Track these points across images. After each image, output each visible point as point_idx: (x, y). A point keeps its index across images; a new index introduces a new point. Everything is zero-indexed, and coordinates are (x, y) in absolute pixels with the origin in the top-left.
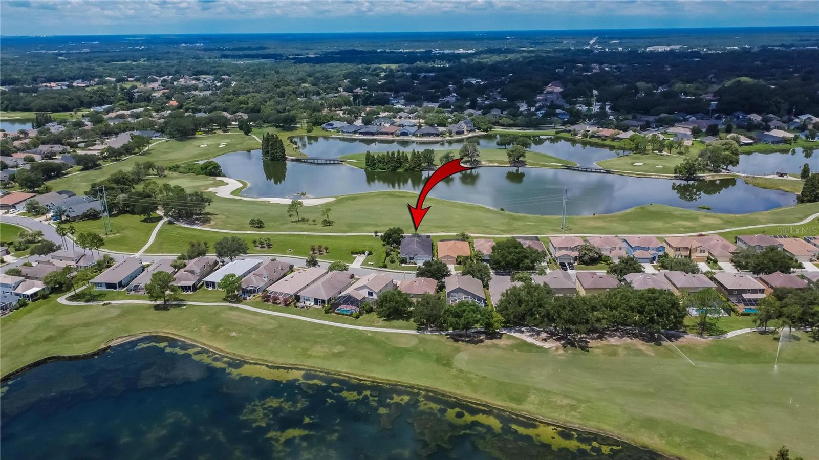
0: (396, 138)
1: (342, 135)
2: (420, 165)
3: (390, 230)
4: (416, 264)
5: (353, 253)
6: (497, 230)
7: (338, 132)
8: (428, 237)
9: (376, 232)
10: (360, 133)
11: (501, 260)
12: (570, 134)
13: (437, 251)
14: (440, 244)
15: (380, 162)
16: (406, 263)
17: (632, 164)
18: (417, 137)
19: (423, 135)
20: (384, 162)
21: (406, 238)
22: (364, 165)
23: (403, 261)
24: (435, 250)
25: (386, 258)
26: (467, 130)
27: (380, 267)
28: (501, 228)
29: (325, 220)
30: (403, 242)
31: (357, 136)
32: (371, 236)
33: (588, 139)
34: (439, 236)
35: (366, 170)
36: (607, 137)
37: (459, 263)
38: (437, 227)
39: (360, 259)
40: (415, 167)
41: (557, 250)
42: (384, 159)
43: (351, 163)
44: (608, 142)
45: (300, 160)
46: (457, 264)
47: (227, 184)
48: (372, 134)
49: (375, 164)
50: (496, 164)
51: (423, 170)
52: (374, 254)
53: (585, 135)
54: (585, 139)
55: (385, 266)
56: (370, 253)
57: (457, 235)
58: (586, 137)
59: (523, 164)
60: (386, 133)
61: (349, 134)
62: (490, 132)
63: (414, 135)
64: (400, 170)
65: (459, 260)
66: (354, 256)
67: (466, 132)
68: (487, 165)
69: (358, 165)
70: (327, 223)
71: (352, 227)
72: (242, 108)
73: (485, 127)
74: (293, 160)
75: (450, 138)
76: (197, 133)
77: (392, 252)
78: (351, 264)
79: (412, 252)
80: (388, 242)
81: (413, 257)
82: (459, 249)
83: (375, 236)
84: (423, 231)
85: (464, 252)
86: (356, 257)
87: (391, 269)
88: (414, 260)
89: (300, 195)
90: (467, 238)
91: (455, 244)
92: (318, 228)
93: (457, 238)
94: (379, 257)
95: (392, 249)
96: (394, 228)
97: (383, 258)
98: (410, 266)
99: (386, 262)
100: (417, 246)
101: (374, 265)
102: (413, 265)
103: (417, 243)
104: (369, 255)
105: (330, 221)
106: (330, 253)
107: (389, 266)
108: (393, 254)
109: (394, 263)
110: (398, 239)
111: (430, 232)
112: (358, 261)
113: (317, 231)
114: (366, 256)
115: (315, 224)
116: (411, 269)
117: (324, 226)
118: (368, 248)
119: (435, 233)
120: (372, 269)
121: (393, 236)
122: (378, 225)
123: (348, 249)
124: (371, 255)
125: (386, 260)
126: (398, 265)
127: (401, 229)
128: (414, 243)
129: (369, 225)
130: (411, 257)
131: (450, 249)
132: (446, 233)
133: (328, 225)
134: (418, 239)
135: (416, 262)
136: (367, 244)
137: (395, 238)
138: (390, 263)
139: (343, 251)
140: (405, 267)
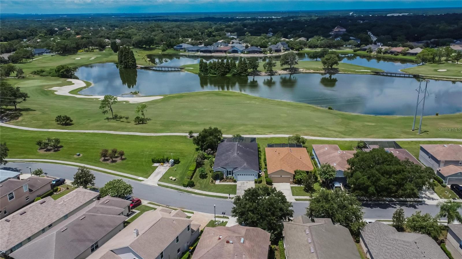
0: (228, 55)
1: (188, 53)
2: (246, 70)
3: (205, 131)
4: (235, 181)
5: (154, 161)
6: (335, 131)
7: (185, 51)
8: (253, 140)
9: (191, 133)
10: (201, 51)
11: (369, 183)
12: (366, 52)
13: (265, 160)
14: (268, 150)
15: (211, 68)
16: (222, 179)
17: (436, 70)
18: (245, 54)
19: (249, 52)
20: (215, 68)
21: (225, 142)
22: (198, 71)
23: (218, 177)
24: (263, 157)
25: (195, 171)
26: (283, 50)
27: (184, 186)
28: (339, 130)
29: (138, 118)
30: (222, 146)
31: (199, 54)
32: (185, 136)
33: (382, 55)
34: (266, 139)
35: (200, 75)
36: (398, 52)
37: (299, 182)
38: (263, 127)
39: (162, 169)
40: (242, 73)
41: (442, 164)
42: (215, 65)
43: (188, 70)
44: (400, 56)
45: (148, 68)
46: (296, 183)
47: (74, 84)
48: (210, 52)
49: (207, 70)
50: (312, 71)
51: (248, 75)
52: (182, 162)
53: (379, 52)
54: (379, 55)
55: (191, 185)
56: (177, 162)
57: (289, 138)
58: (380, 53)
59: (336, 71)
60: (221, 51)
61: (193, 52)
62: (301, 52)
63: (242, 52)
64: (228, 75)
65: (298, 177)
66: (156, 165)
67: (282, 51)
68: (304, 71)
69: (194, 71)
70: (140, 121)
71: (167, 126)
72: (119, 37)
73: (297, 47)
74: (142, 68)
75: (270, 55)
76: (79, 51)
77: (204, 162)
78: (147, 178)
79: (229, 164)
80: (202, 146)
81: (232, 171)
82: (297, 160)
83: (189, 137)
84: (246, 131)
85: (303, 165)
86: (157, 167)
87: (199, 189)
88: (232, 175)
89: (133, 93)
90: (304, 143)
91: (291, 153)
92: (129, 126)
93: (290, 142)
94: (186, 169)
95: (206, 156)
96: (210, 128)
97: (192, 171)
98: (227, 185)
99: (194, 176)
100: (238, 154)
101: (176, 182)
102: (231, 182)
103: (239, 149)
104: (174, 165)
105: (143, 119)
106: (126, 160)
107: (197, 184)
108: (205, 165)
109: (205, 180)
110: (215, 142)
111: (255, 133)
112: (158, 173)
113: (125, 130)
114: (169, 167)
115: (129, 122)
116: (228, 189)
117: (136, 124)
118: (175, 154)
119: (261, 135)
120: (172, 188)
121: (208, 138)
122: (195, 124)
123: (150, 154)
124: (177, 164)
125: (195, 174)
126: (210, 184)
127: (219, 129)
128: (234, 150)
129: (186, 124)
130: (228, 170)
131: (283, 160)
132: (275, 134)
133: (140, 124)
134: (240, 144)
135: (236, 179)
136: (175, 149)
137: (211, 141)
138: (199, 179)
139: (143, 158)
140: (220, 187)
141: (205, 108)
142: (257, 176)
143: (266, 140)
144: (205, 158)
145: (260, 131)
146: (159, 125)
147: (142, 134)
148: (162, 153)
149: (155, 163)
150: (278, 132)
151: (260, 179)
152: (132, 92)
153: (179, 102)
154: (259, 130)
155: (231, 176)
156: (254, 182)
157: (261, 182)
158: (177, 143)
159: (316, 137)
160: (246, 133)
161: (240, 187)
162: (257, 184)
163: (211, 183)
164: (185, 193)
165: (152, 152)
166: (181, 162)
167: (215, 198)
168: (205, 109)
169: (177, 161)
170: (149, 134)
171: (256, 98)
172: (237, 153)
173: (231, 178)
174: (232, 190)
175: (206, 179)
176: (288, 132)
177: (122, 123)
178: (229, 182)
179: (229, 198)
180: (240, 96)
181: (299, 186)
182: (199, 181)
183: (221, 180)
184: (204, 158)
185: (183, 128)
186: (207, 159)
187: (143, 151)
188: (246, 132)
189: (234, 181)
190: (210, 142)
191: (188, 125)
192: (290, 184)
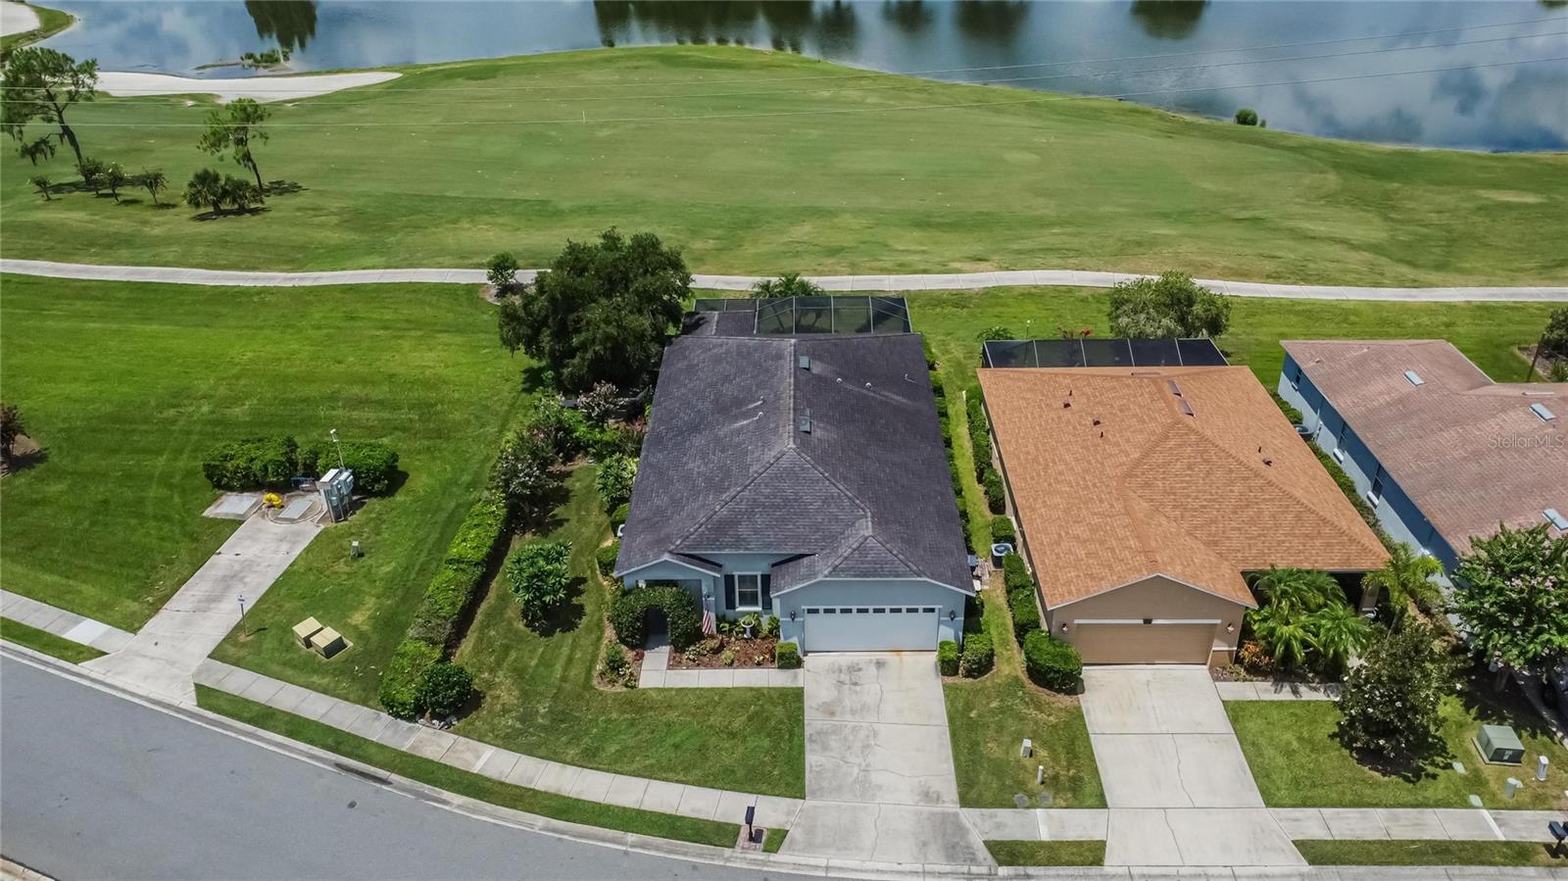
3: (576, 260)
4: (789, 661)
5: (221, 481)
8: (890, 310)
9: (502, 266)
14: (1002, 390)
16: (687, 641)
21: (712, 333)
23: (658, 622)
25: (493, 559)
27: (396, 711)
29: (208, 179)
30: (686, 367)
32: (472, 290)
39: (262, 549)
46: (1255, 671)
52: (420, 479)
55: (452, 696)
56: (376, 486)
57: (1118, 300)
65: (1290, 631)
66: (233, 504)
70: (225, 199)
71: (378, 225)
77: (569, 474)
78: (132, 624)
79: (743, 530)
80: (557, 363)
81: (766, 579)
82: (1245, 479)
83: (494, 291)
84: (834, 252)
85: (1298, 517)
86: (235, 523)
87: (508, 741)
88: (768, 605)
89: (256, 60)
90: (1215, 326)
91: (1189, 420)
92: (160, 225)
93: (1124, 321)
94: (435, 536)
95: (581, 431)
96: (611, 241)
97: (469, 563)
98: (724, 692)
99: (484, 606)
100: (803, 437)
101: (342, 671)
102: (759, 664)
103: (810, 389)
104: (355, 506)
105: (241, 185)
106: (41, 467)
107: (504, 692)
108: (573, 504)
109: (563, 641)
110: (640, 337)
111: (888, 261)
112: (229, 580)
113: (124, 253)
114: (322, 520)
115: (167, 206)
116: (733, 735)
117: (202, 218)
118: (386, 415)
119: (925, 272)
120: (296, 727)
121: (595, 313)
122: (545, 212)
123: (216, 423)
124: (381, 494)
125: (494, 584)
126: (595, 682)
127: (665, 248)
128: (771, 407)
129: (490, 212)
130: (736, 574)
131: (1147, 485)
132: (1007, 269)
133: (226, 213)
134: (814, 356)
135: (795, 640)
136: (392, 376)
137: (612, 330)
138: (520, 639)
139: (159, 452)
140: (672, 715)
141: (602, 126)
142: (961, 618)
143: (956, 305)
144: (578, 448)
145: (915, 252)
146: (334, 220)
147: (215, 278)
148: (300, 406)
149: (230, 488)
150: (1020, 252)
151: (976, 646)
152: (250, 56)
153: (474, 98)
154: (908, 241)
155: (759, 609)
156: (933, 657)
157: (983, 666)
158: (413, 333)
159: (1258, 286)
160: (831, 261)
161: (829, 711)
162: (959, 680)
163: (602, 674)
164: (394, 777)
165: (237, 400)
166: (408, 483)
167: (631, 837)
168: (605, 133)
169: (377, 480)
170: (256, 279)
171: (861, 75)
172: (796, 428)
173: (755, 631)
174: (766, 743)
175: (569, 637)
176: (1079, 252)
177: (129, 210)
178: (743, 664)
179: (744, 833)
180: (784, 66)
181: (1286, 694)
182: (513, 655)
183: (679, 648)
184: (568, 446)
185: (470, 233)
186: (587, 454)
187: (178, 397)
188: (835, 254)
189: (782, 656)
190: (608, 337)
191: (500, 220)
192: (1216, 679)
